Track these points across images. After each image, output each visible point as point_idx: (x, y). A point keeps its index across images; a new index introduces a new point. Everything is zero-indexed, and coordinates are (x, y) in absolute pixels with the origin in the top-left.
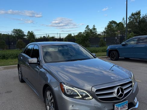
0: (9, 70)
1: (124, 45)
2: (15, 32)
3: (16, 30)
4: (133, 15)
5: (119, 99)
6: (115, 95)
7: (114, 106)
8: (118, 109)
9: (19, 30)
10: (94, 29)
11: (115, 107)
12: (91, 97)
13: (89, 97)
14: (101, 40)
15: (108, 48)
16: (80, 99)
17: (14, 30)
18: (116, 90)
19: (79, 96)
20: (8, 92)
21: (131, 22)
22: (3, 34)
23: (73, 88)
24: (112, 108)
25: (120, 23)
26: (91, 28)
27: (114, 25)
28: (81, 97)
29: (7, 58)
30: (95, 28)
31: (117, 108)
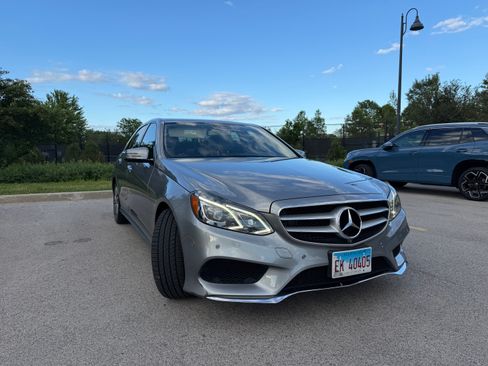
0: (95, 201)
1: (388, 149)
2: (125, 126)
3: (129, 122)
4: (417, 86)
5: (345, 241)
6: (335, 229)
7: (330, 257)
8: (342, 265)
9: (135, 121)
10: (319, 120)
11: (334, 259)
12: (268, 230)
13: (264, 228)
14: (332, 144)
15: (348, 156)
16: (239, 231)
17: (122, 120)
18: (337, 217)
19: (237, 225)
20: (80, 240)
21: (414, 102)
22: (95, 130)
23: (221, 203)
24: (325, 262)
25: (388, 107)
26: (309, 119)
27: (372, 112)
28: (241, 227)
29: (97, 178)
30: (321, 116)
31: (338, 264)
